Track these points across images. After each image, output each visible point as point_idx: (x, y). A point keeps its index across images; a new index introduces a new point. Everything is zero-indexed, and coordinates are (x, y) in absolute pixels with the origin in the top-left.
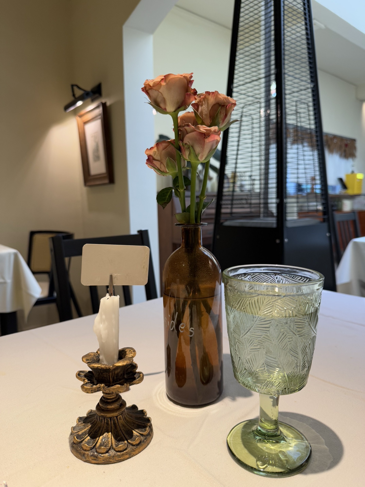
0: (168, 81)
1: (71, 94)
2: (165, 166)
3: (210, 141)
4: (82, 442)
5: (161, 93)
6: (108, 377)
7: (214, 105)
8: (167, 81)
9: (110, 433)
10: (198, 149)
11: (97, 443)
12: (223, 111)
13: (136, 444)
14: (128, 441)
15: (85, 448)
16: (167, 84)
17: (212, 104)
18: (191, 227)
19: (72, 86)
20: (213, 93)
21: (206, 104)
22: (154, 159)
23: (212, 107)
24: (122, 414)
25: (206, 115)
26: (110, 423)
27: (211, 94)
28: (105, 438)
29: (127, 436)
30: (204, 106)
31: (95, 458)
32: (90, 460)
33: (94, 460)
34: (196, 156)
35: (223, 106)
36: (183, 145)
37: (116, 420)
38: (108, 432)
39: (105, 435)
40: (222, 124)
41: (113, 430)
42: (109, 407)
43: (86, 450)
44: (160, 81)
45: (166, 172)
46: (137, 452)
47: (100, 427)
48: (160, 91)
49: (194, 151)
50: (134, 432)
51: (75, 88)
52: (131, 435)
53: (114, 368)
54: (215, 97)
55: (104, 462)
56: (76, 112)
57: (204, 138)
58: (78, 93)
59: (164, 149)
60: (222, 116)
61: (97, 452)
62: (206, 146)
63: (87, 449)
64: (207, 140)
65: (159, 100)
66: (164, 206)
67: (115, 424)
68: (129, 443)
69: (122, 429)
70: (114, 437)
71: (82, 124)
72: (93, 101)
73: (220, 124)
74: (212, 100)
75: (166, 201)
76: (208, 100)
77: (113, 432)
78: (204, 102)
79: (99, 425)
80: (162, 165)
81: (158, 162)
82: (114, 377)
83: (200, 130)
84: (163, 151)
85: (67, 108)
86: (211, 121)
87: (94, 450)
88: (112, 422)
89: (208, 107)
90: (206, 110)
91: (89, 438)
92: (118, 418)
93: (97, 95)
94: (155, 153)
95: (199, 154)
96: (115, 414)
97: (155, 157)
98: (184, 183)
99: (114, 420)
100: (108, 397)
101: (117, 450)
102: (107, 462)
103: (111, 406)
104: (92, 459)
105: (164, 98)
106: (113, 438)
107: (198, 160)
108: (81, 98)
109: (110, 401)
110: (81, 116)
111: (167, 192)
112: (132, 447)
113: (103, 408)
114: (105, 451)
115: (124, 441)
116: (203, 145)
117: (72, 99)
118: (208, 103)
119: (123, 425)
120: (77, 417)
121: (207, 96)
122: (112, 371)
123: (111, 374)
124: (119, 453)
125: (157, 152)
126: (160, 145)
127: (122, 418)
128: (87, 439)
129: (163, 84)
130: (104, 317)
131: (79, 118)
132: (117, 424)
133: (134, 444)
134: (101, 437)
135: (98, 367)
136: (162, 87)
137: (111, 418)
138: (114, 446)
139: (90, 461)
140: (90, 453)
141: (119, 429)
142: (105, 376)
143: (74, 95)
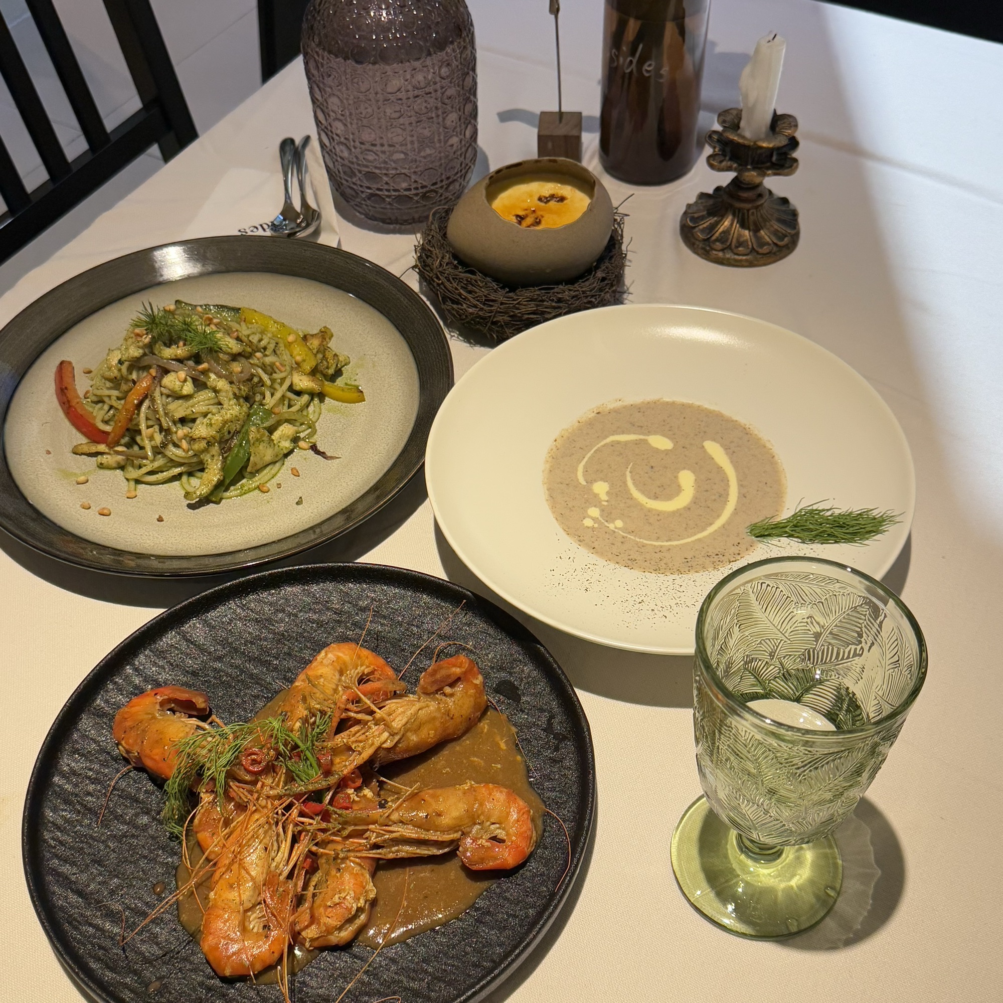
4: (694, 227)
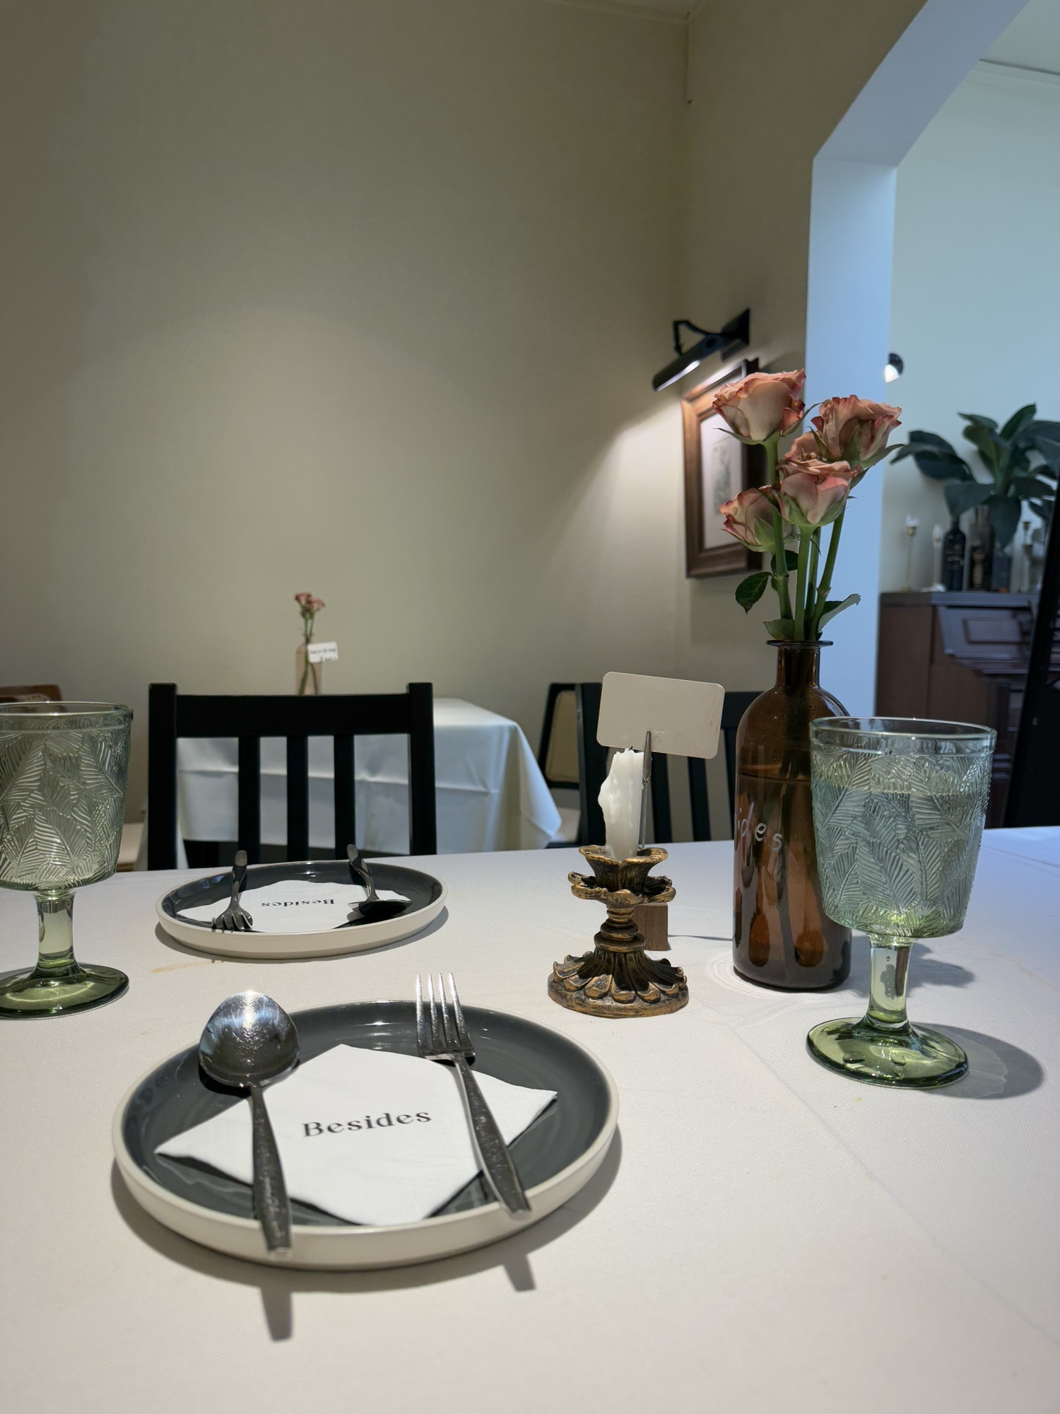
0: (753, 391)
1: (672, 344)
2: (754, 533)
3: (828, 488)
5: (741, 411)
6: (616, 881)
7: (849, 421)
8: (751, 390)
9: (611, 976)
10: (805, 503)
11: (587, 983)
12: (867, 431)
13: (649, 1000)
14: (636, 993)
15: (568, 986)
16: (750, 396)
17: (846, 419)
18: (797, 647)
19: (676, 324)
20: (845, 399)
21: (834, 420)
22: (736, 522)
23: (845, 425)
24: (634, 952)
25: (833, 439)
26: (613, 960)
27: (841, 402)
28: (601, 980)
29: (637, 986)
30: (830, 423)
31: (581, 1003)
32: (574, 1004)
33: (580, 1005)
34: (803, 514)
35: (867, 421)
36: (779, 496)
37: (623, 959)
38: (608, 974)
39: (601, 977)
40: (866, 454)
41: (616, 972)
42: (615, 935)
43: (569, 990)
44: (737, 392)
45: (757, 543)
46: (649, 1012)
47: (596, 966)
48: (739, 407)
49: (798, 505)
50: (650, 984)
51: (683, 330)
52: (645, 987)
53: (624, 864)
54: (851, 406)
55: (594, 1012)
56: (681, 390)
57: (816, 483)
58: (690, 340)
59: (752, 503)
60: (865, 439)
61: (585, 994)
62: (820, 498)
63: (572, 988)
64: (821, 488)
65: (738, 422)
66: (747, 607)
67: (620, 964)
68: (639, 996)
69: (630, 974)
70: (615, 982)
71: (695, 419)
72: (726, 357)
73: (861, 455)
74: (844, 412)
75: (752, 598)
76: (836, 412)
77: (615, 974)
78: (831, 417)
79: (596, 963)
80: (749, 533)
81: (741, 527)
82: (625, 883)
83: (808, 470)
84: (751, 507)
85: (659, 381)
86: (843, 451)
87: (582, 992)
88: (617, 961)
89: (837, 425)
90: (834, 430)
91: (577, 976)
92: (628, 956)
93: (737, 341)
94: (736, 510)
95: (808, 511)
96: (623, 949)
97: (736, 517)
98: (787, 564)
99: (620, 960)
100: (614, 919)
101: (616, 997)
102: (599, 1012)
103: (618, 933)
104: (577, 1004)
105: (746, 419)
106: (613, 982)
107: (808, 522)
108: (697, 353)
109: (616, 925)
110: (692, 399)
111: (758, 582)
112: (643, 1003)
113: (605, 936)
114: (597, 995)
115: (630, 990)
116: (814, 495)
117: (674, 356)
118: (837, 418)
119: (634, 971)
120: (566, 955)
121: (836, 406)
122: (621, 870)
123: (620, 876)
124: (619, 1005)
125: (740, 510)
126: (745, 497)
127: (634, 959)
128: (574, 977)
129: (743, 396)
130: (615, 781)
131: (686, 405)
132: (625, 966)
133: (646, 998)
134: (596, 978)
135: (599, 858)
136: (742, 400)
137: (615, 953)
138: (613, 991)
139: (573, 1007)
140: (574, 995)
141: (626, 974)
142: (611, 878)
143: (678, 348)
